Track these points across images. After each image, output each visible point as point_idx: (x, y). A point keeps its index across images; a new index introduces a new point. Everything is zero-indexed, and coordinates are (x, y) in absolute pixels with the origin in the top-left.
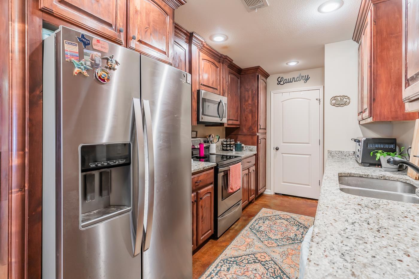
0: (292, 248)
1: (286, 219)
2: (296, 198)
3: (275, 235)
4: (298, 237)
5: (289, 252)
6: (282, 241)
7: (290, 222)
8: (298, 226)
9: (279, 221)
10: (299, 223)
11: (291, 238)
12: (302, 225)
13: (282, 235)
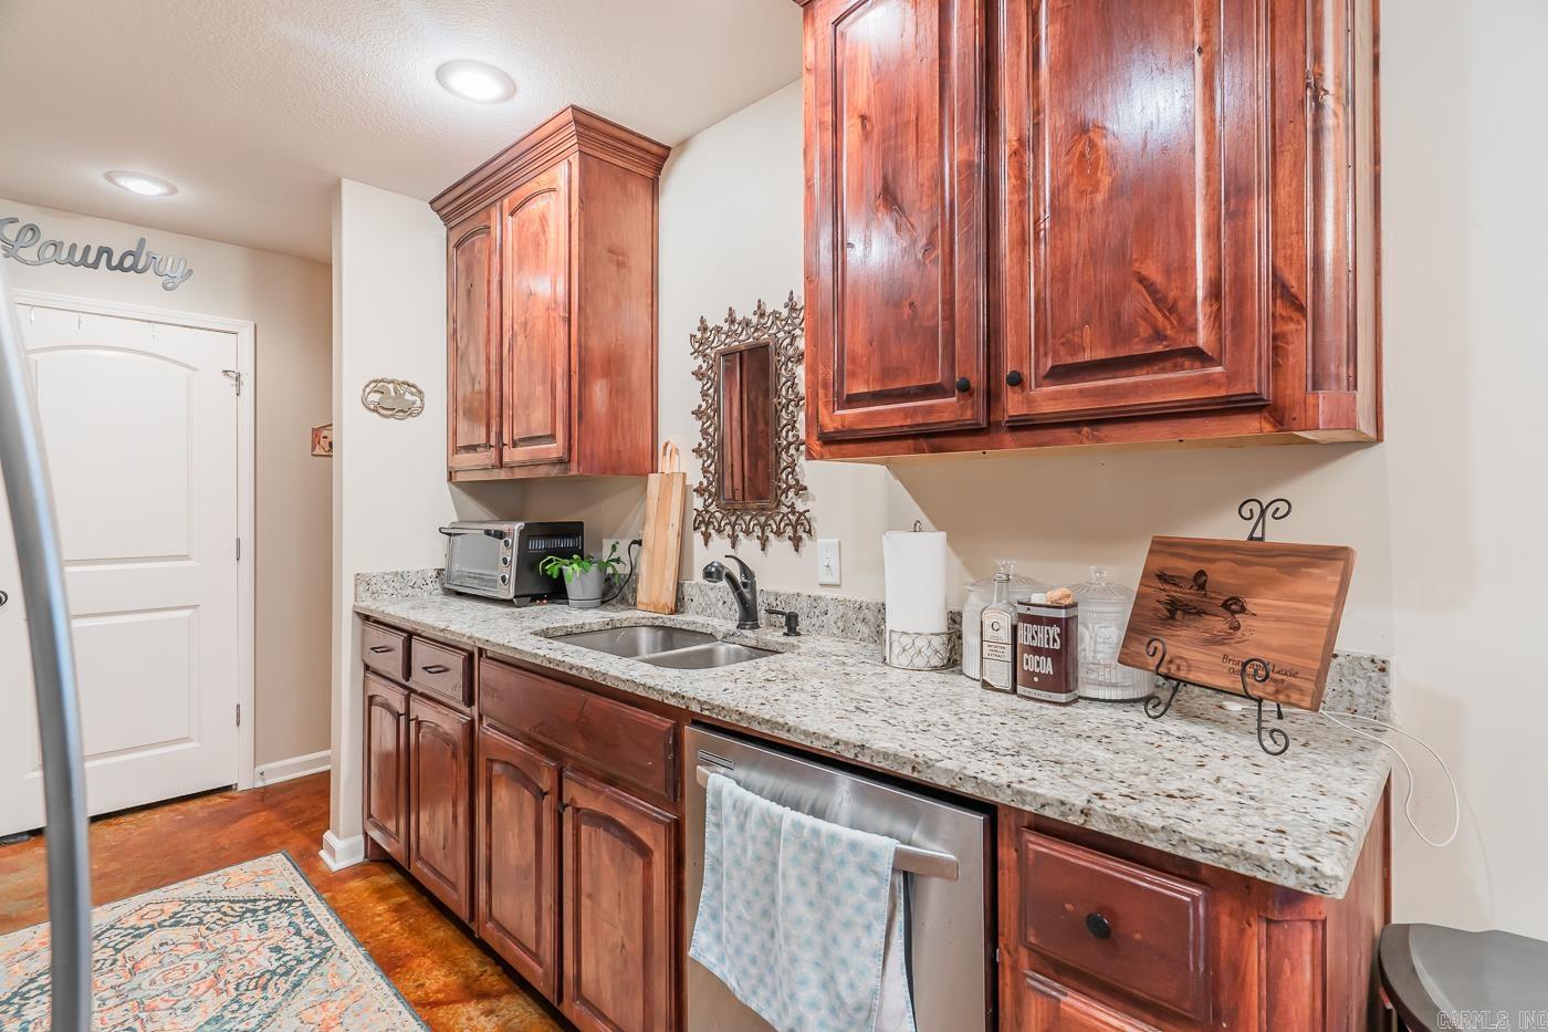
0: (311, 999)
1: (168, 923)
2: (122, 819)
3: (187, 1009)
4: (292, 951)
5: (317, 1019)
6: (245, 1008)
7: (196, 920)
8: (248, 915)
9: (141, 948)
10: (245, 902)
11: (274, 973)
12: (261, 904)
13: (221, 985)
